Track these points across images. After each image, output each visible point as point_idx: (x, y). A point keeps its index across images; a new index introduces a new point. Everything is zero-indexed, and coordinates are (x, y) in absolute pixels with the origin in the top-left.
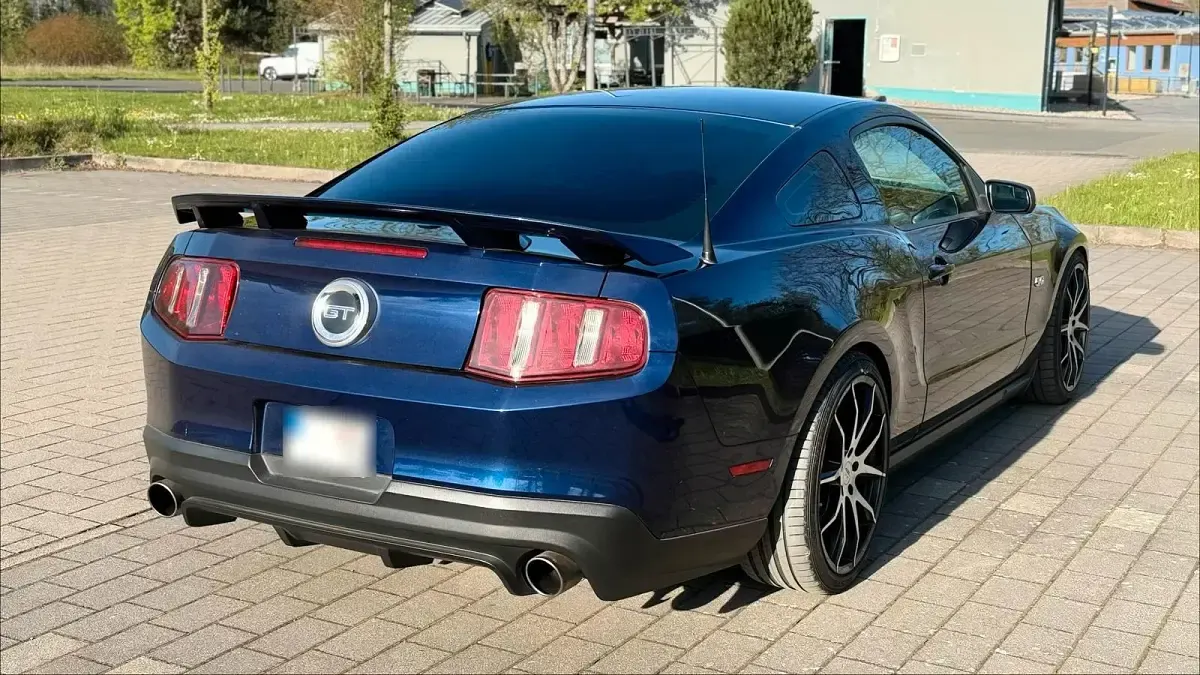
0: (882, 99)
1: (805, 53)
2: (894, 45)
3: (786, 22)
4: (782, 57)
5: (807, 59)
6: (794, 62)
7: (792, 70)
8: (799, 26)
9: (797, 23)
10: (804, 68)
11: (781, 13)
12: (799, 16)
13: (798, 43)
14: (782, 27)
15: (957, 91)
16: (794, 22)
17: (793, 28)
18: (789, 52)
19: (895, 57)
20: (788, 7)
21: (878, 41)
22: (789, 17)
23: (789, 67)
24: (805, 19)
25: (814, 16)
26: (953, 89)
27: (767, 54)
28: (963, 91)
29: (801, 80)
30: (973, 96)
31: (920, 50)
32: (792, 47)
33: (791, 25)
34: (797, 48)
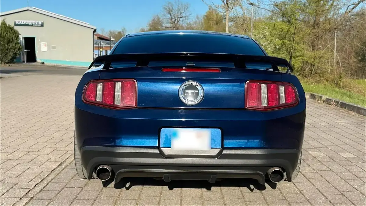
0: (43, 63)
1: (18, 47)
2: (45, 46)
3: (11, 37)
4: (10, 48)
5: (19, 49)
6: (15, 50)
7: (14, 53)
8: (15, 38)
9: (15, 37)
10: (18, 52)
11: (9, 34)
12: (15, 35)
13: (16, 44)
14: (10, 39)
15: (68, 61)
16: (14, 37)
17: (13, 39)
18: (13, 46)
19: (46, 50)
20: (11, 32)
21: (40, 44)
22: (12, 35)
23: (13, 52)
24: (17, 36)
25: (20, 35)
26: (66, 60)
27: (5, 47)
28: (69, 61)
29: (17, 56)
30: (72, 62)
31: (54, 48)
32: (14, 45)
33: (12, 38)
34: (15, 45)
